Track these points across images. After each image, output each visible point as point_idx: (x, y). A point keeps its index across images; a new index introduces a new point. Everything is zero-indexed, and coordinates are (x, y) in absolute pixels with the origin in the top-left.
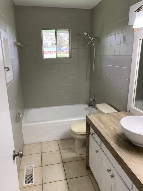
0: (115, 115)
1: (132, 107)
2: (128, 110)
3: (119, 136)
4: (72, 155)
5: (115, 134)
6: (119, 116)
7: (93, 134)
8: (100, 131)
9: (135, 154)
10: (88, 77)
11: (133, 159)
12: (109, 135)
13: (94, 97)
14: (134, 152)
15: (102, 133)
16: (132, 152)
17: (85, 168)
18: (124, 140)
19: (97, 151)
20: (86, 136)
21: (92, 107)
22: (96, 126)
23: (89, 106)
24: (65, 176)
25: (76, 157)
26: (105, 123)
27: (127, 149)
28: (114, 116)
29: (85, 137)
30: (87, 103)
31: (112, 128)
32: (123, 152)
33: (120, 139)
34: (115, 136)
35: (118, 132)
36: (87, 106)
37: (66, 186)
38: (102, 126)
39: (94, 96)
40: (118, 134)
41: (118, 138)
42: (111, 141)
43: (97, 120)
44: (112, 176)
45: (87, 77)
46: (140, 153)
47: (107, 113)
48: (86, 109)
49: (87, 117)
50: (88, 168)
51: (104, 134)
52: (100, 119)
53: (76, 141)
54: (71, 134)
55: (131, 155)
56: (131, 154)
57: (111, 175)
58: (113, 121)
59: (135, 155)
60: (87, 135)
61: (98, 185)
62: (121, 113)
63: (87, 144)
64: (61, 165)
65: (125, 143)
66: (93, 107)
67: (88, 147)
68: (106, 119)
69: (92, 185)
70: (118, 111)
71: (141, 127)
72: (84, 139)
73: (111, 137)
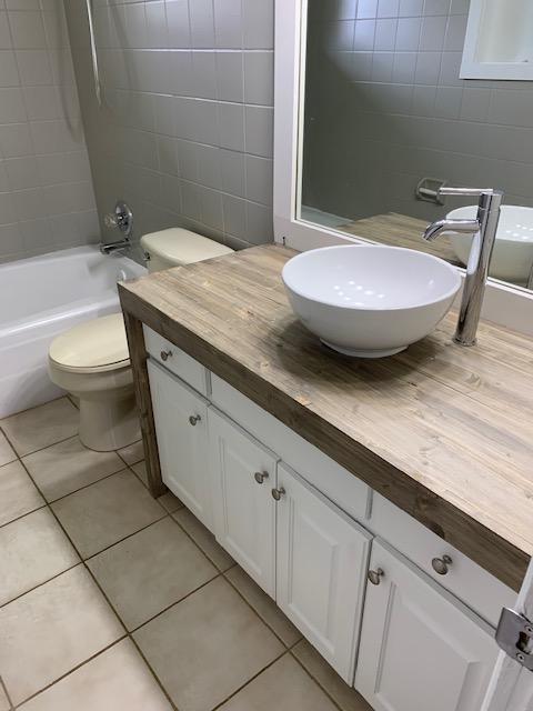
0: (235, 262)
1: (293, 220)
2: (278, 238)
3: (282, 337)
4: (80, 462)
5: (264, 333)
6: (251, 263)
7: (165, 356)
8: (200, 334)
9: (363, 389)
10: (76, 122)
11: (362, 408)
12: (245, 344)
13: (121, 207)
14: (356, 382)
15: (210, 341)
16: (348, 385)
17: (147, 494)
18: (304, 350)
19: (193, 421)
20: (130, 371)
21: (117, 256)
22: (177, 320)
23: (107, 251)
24: (73, 554)
25: (101, 465)
26: (209, 299)
27: (328, 379)
28: (233, 268)
29: (128, 377)
30: (92, 242)
31: (243, 315)
32: (318, 392)
33: (287, 347)
34: (266, 343)
35: (273, 324)
36: (95, 255)
37: (88, 585)
38: (201, 314)
39: (120, 204)
40: (274, 332)
41: (278, 346)
42: (259, 363)
43: (172, 296)
44: (278, 494)
45: (67, 118)
46: (374, 381)
47: (204, 262)
48: (93, 268)
49: (121, 290)
50: (160, 490)
51: (221, 344)
52: (181, 287)
53: (83, 405)
54: (56, 383)
55: (349, 397)
56: (348, 391)
57: (273, 492)
58: (238, 289)
59: (363, 393)
60: (139, 369)
61: (211, 537)
62: (256, 254)
63: (140, 404)
64: (43, 516)
65: (312, 359)
66: (123, 254)
67: (149, 415)
68: (205, 285)
69: (191, 543)
70: (236, 247)
71: (360, 288)
72: (119, 389)
73: (252, 348)
